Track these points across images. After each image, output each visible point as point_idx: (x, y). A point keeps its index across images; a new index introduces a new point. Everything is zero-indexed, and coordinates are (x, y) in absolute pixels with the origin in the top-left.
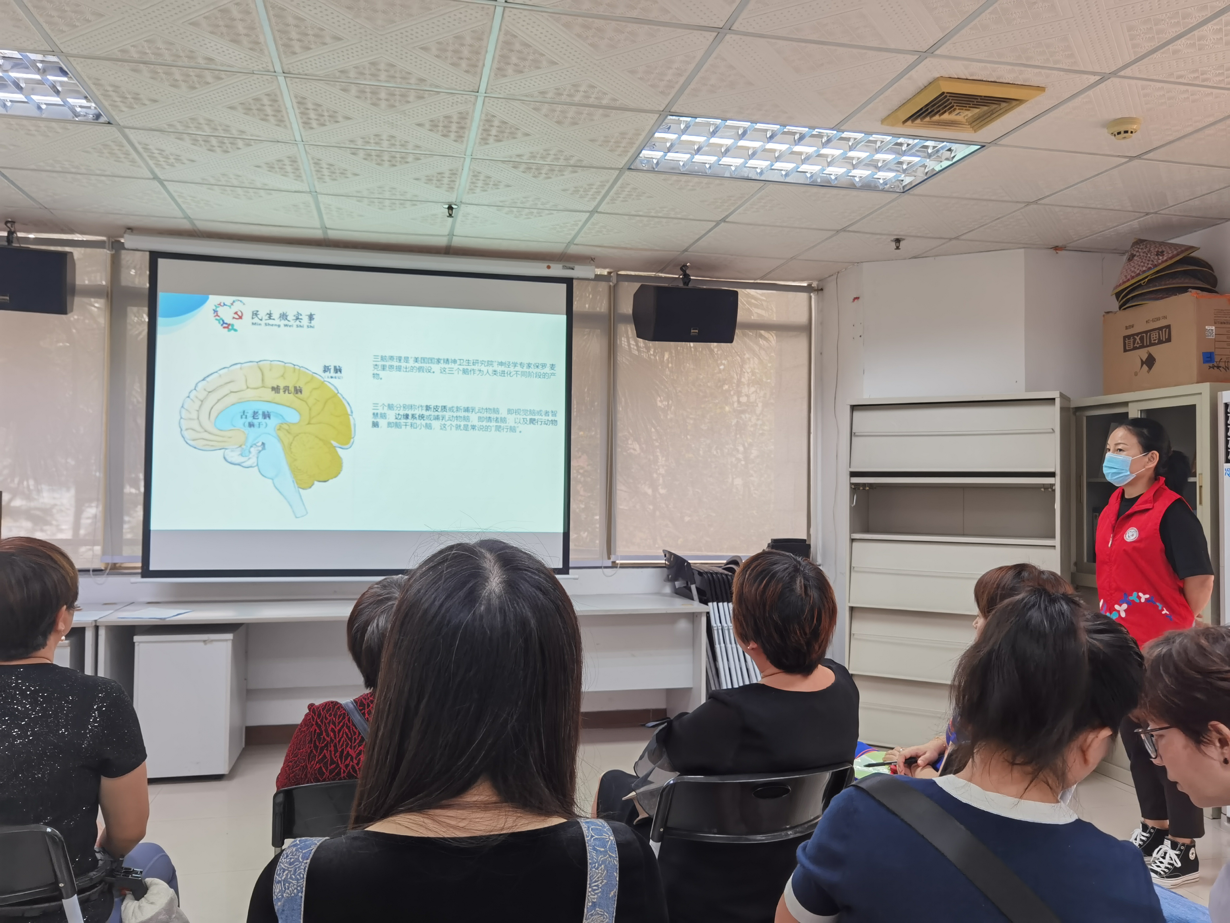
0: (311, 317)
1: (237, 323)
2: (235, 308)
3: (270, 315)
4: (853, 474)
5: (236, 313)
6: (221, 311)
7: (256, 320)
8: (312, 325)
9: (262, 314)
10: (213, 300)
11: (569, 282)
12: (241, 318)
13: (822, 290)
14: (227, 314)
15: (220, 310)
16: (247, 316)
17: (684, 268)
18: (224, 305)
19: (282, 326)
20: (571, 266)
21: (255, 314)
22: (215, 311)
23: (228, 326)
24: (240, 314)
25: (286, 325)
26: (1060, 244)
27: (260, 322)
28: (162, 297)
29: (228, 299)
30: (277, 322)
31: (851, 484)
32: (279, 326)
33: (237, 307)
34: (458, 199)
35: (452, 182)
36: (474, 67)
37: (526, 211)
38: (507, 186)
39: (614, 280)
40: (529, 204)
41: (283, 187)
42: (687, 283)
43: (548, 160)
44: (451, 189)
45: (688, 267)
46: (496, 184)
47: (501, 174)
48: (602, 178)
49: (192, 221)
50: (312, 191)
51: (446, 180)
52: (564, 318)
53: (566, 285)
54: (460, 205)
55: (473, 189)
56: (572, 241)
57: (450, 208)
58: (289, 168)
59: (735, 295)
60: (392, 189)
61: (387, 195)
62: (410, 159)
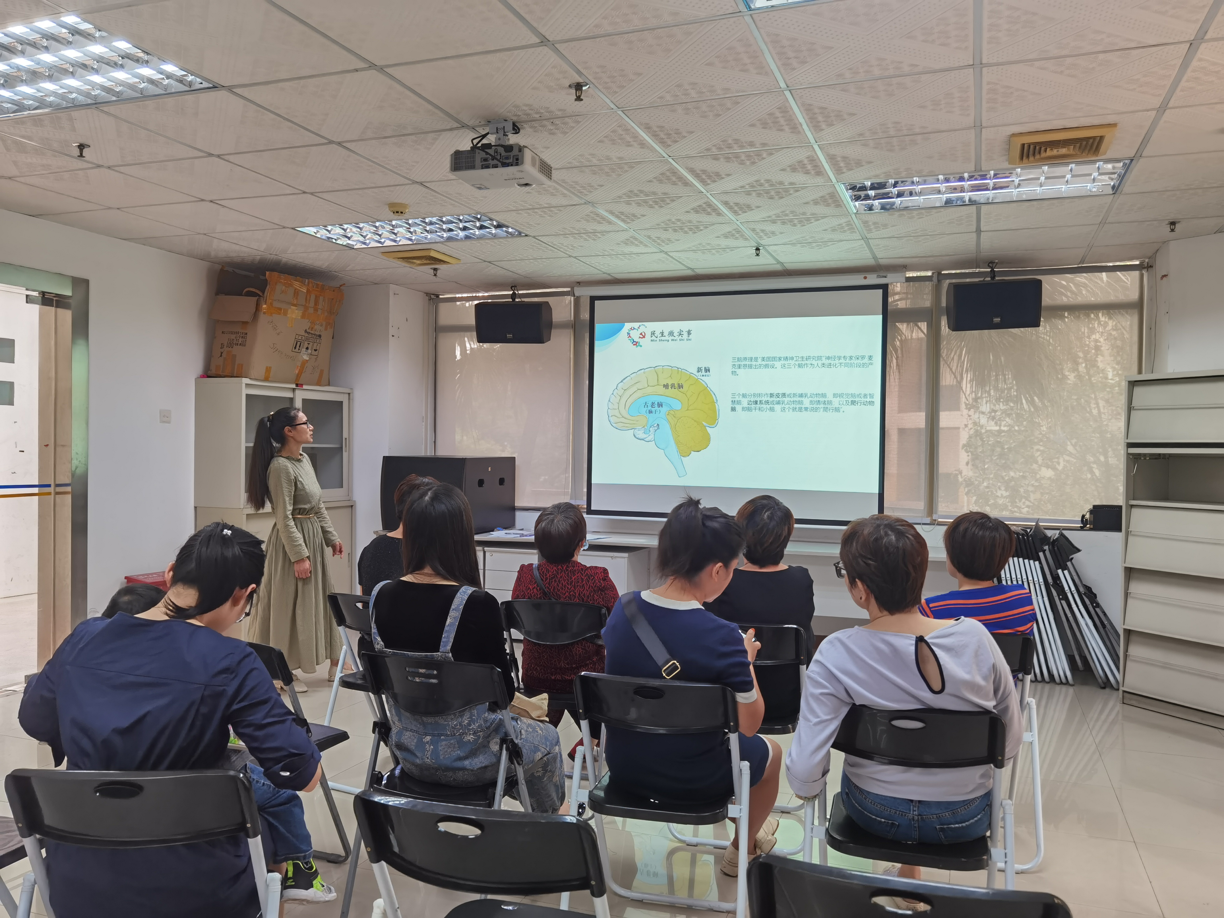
1: (641, 341)
2: (640, 331)
3: (662, 333)
4: (1130, 445)
5: (641, 334)
7: (654, 338)
8: (690, 338)
9: (657, 333)
10: (628, 326)
12: (644, 337)
13: (1151, 267)
14: (635, 335)
15: (632, 332)
16: (648, 335)
18: (634, 329)
20: (884, 275)
21: (653, 333)
22: (628, 334)
23: (636, 344)
24: (643, 334)
28: (598, 327)
29: (636, 325)
30: (667, 338)
33: (642, 329)
34: (758, 243)
35: (742, 236)
36: (686, 183)
37: (814, 245)
38: (782, 233)
39: (935, 279)
40: (810, 240)
41: (643, 252)
42: (993, 278)
43: (791, 217)
44: (746, 239)
45: (997, 263)
46: (773, 233)
47: (769, 227)
48: (843, 221)
49: (609, 274)
50: (662, 251)
51: (737, 235)
52: (880, 318)
53: (881, 291)
54: (764, 246)
55: (760, 237)
56: (875, 257)
57: (758, 249)
58: (636, 242)
59: (1040, 282)
60: (709, 244)
61: (708, 247)
62: (702, 228)
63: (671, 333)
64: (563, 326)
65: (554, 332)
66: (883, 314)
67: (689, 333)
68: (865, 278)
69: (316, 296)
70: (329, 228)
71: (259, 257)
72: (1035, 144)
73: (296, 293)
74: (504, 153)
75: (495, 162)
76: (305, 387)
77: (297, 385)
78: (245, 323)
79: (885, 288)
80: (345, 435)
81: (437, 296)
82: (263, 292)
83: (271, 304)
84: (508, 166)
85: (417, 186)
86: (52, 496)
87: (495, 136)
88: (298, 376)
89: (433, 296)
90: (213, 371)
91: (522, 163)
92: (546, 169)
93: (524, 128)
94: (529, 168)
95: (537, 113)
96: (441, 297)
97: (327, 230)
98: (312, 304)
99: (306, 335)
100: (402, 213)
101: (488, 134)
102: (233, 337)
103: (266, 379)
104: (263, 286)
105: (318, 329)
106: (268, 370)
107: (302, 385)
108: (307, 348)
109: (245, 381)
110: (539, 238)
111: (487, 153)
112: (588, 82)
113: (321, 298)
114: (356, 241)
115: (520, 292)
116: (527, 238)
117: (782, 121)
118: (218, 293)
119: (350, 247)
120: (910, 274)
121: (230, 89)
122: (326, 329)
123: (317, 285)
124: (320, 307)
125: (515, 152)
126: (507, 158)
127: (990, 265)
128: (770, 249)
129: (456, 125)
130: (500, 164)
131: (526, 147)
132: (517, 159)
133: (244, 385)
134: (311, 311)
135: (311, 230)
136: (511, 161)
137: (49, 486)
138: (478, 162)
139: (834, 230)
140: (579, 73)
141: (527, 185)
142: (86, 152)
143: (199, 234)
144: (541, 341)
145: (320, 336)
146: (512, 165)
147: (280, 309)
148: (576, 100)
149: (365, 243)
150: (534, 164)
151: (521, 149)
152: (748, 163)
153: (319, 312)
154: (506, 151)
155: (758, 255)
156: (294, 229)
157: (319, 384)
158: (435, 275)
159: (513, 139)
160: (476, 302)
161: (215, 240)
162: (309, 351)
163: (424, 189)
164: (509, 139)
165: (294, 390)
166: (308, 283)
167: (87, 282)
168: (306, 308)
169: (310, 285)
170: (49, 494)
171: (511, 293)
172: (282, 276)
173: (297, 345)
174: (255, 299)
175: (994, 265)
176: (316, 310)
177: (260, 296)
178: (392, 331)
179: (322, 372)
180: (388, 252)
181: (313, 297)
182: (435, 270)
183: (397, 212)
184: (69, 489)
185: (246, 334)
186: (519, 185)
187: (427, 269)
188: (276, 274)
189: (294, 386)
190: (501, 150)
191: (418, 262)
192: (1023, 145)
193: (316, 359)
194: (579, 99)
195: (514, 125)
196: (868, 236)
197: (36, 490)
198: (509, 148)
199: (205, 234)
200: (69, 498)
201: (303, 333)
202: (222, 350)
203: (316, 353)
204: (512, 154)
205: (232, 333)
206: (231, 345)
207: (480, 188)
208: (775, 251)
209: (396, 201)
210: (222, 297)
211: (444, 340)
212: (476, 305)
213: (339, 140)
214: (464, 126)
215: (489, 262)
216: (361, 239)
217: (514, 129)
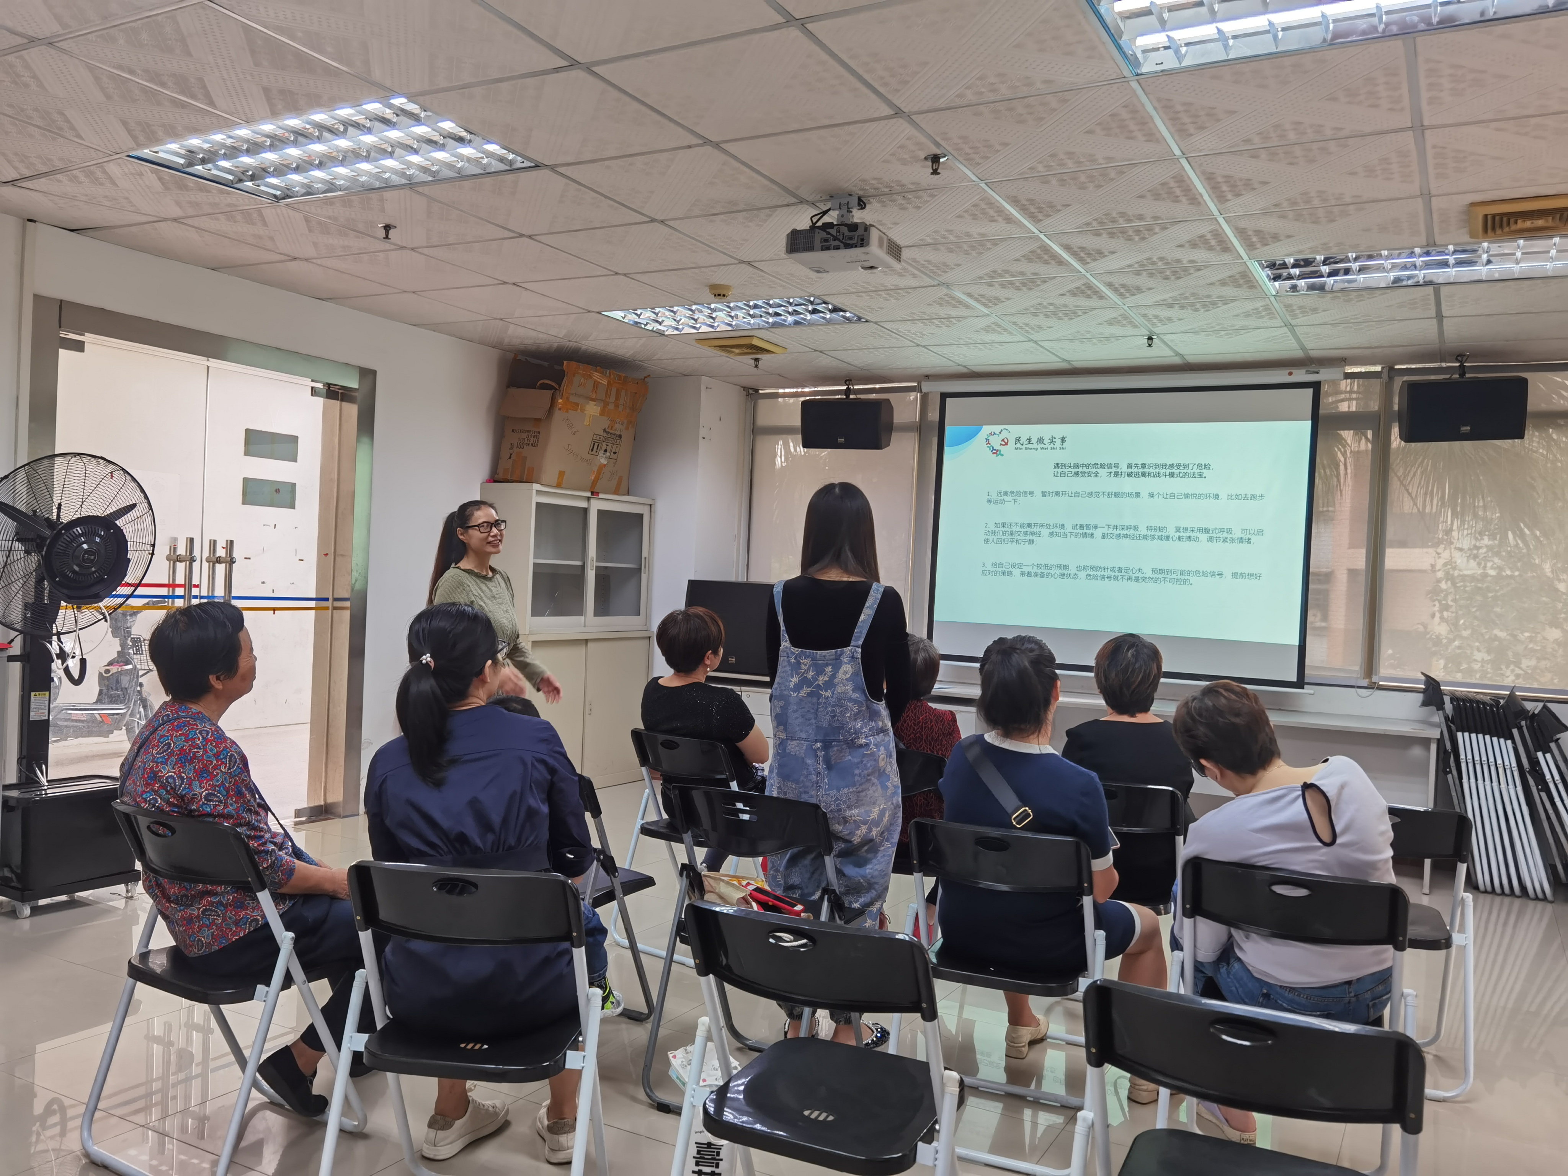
1: (1003, 449)
2: (1002, 436)
3: (1029, 440)
7: (1018, 445)
9: (1023, 440)
10: (986, 429)
12: (1006, 444)
14: (996, 442)
15: (991, 438)
18: (995, 433)
19: (1039, 449)
20: (1316, 369)
21: (1018, 440)
22: (987, 440)
23: (996, 452)
24: (1006, 440)
25: (1042, 448)
27: (1021, 446)
28: (948, 430)
29: (997, 428)
30: (1035, 446)
32: (1037, 449)
33: (1004, 435)
34: (1151, 331)
35: (1131, 322)
36: (1061, 262)
37: (1223, 333)
38: (1180, 319)
39: (1385, 376)
40: (1217, 328)
41: (1007, 340)
42: (1462, 375)
43: (1192, 299)
44: (1135, 326)
45: (1468, 356)
46: (1170, 319)
47: (1165, 313)
48: (1259, 304)
49: (965, 367)
50: (1030, 340)
51: (1124, 322)
52: (1308, 424)
53: (1311, 390)
54: (1158, 335)
55: (1153, 324)
56: (1303, 348)
57: (1150, 338)
58: (999, 330)
59: (1525, 381)
60: (1089, 332)
61: (1088, 336)
62: (1080, 313)
63: (1040, 440)
64: (906, 428)
65: (895, 437)
66: (1312, 420)
67: (1063, 440)
68: (1290, 374)
69: (617, 390)
70: (639, 312)
71: (555, 345)
72: (1502, 215)
73: (596, 385)
74: (847, 233)
75: (837, 243)
76: (601, 496)
77: (592, 493)
78: (538, 421)
79: (1316, 386)
80: (645, 554)
81: (757, 391)
82: (560, 385)
83: (568, 398)
84: (852, 247)
85: (744, 266)
86: (330, 611)
87: (837, 212)
88: (594, 483)
89: (751, 391)
90: (500, 475)
91: (868, 244)
92: (895, 250)
93: (870, 203)
94: (875, 250)
95: (887, 187)
96: (761, 392)
97: (636, 314)
98: (613, 399)
99: (605, 435)
100: (724, 295)
101: (829, 210)
102: (524, 436)
103: (559, 486)
104: (559, 377)
105: (618, 428)
106: (562, 474)
107: (597, 494)
108: (606, 451)
109: (536, 487)
110: (881, 324)
111: (828, 233)
112: (946, 153)
113: (623, 392)
114: (667, 325)
115: (856, 387)
116: (867, 324)
117: (1178, 192)
118: (508, 387)
119: (661, 334)
120: (1350, 369)
121: (552, 168)
122: (627, 429)
123: (619, 377)
124: (622, 402)
125: (860, 231)
126: (851, 238)
127: (1459, 358)
128: (1167, 338)
129: (794, 200)
130: (842, 245)
131: (873, 226)
132: (862, 240)
133: (534, 492)
134: (611, 407)
135: (618, 315)
136: (855, 241)
137: (327, 599)
138: (818, 243)
139: (1247, 315)
140: (937, 144)
141: (872, 268)
142: (392, 233)
143: (495, 319)
144: (877, 446)
145: (620, 436)
146: (856, 247)
147: (577, 404)
148: (932, 174)
149: (677, 329)
150: (881, 245)
151: (867, 228)
152: (1137, 238)
153: (621, 408)
154: (850, 231)
155: (1150, 345)
156: (599, 313)
157: (616, 492)
158: (756, 366)
159: (858, 216)
160: (802, 399)
161: (512, 326)
162: (608, 454)
163: (751, 269)
164: (853, 216)
165: (588, 499)
166: (610, 374)
167: (374, 373)
168: (606, 404)
169: (612, 376)
170: (327, 608)
171: (845, 388)
172: (581, 366)
173: (595, 447)
174: (550, 392)
175: (1465, 358)
176: (617, 406)
177: (556, 389)
178: (703, 432)
179: (621, 478)
180: (703, 340)
181: (614, 390)
182: (757, 360)
183: (719, 295)
184: (347, 604)
185: (539, 433)
186: (863, 268)
187: (748, 360)
188: (574, 364)
189: (589, 494)
190: (844, 229)
191: (737, 351)
192: (1486, 216)
193: (615, 463)
194: (935, 172)
195: (860, 199)
196: (1293, 322)
197: (312, 604)
198: (853, 227)
199: (501, 319)
200: (347, 614)
201: (601, 433)
202: (511, 451)
203: (615, 456)
204: (856, 234)
205: (523, 431)
206: (521, 445)
207: (818, 272)
208: (1172, 341)
209: (718, 282)
210: (513, 390)
211: (763, 443)
212: (803, 403)
213: (662, 218)
214: (802, 201)
215: (821, 352)
216: (674, 324)
217: (859, 204)
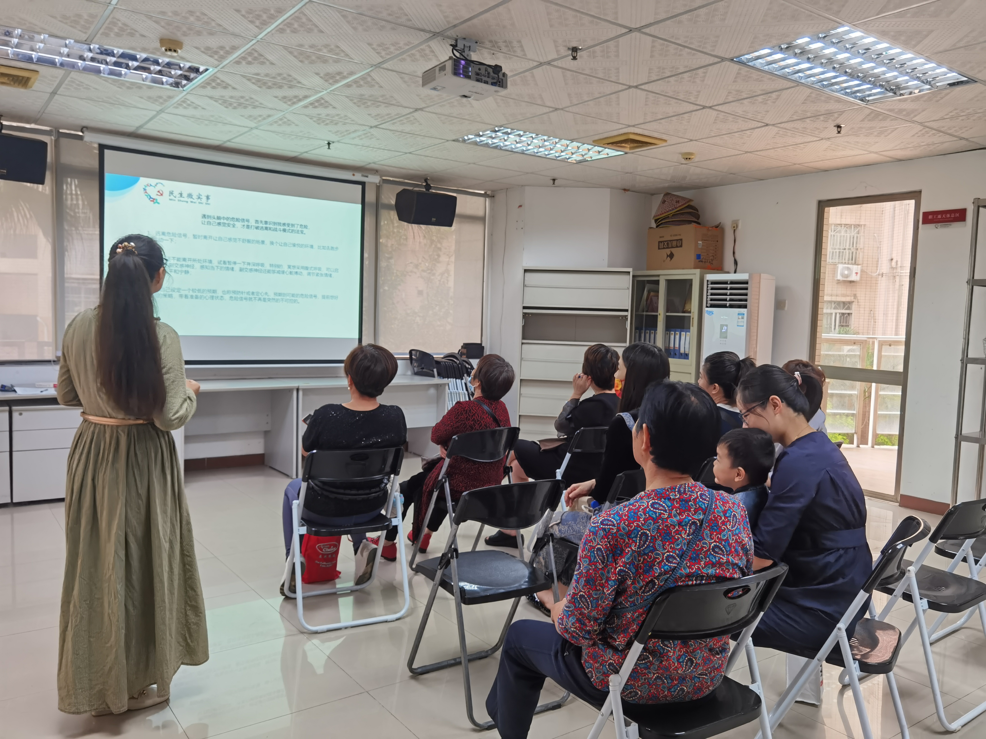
0: (208, 197)
1: (159, 199)
3: (181, 194)
4: (524, 308)
5: (159, 192)
6: (149, 190)
7: (172, 197)
8: (209, 202)
9: (176, 193)
10: (143, 181)
11: (363, 184)
12: (162, 195)
13: (494, 197)
14: (153, 192)
16: (166, 194)
17: (426, 180)
18: (151, 185)
19: (189, 202)
20: (366, 175)
21: (171, 193)
22: (145, 189)
23: (153, 200)
24: (161, 192)
25: (192, 202)
26: (626, 188)
27: (174, 198)
28: (108, 176)
29: (153, 181)
30: (186, 199)
31: (523, 313)
32: (187, 202)
33: (159, 187)
42: (428, 190)
45: (429, 180)
52: (359, 206)
53: (362, 186)
59: (455, 198)
66: (362, 205)
68: (354, 175)
91: (506, 87)
115: (7, 123)
132: (502, 83)
